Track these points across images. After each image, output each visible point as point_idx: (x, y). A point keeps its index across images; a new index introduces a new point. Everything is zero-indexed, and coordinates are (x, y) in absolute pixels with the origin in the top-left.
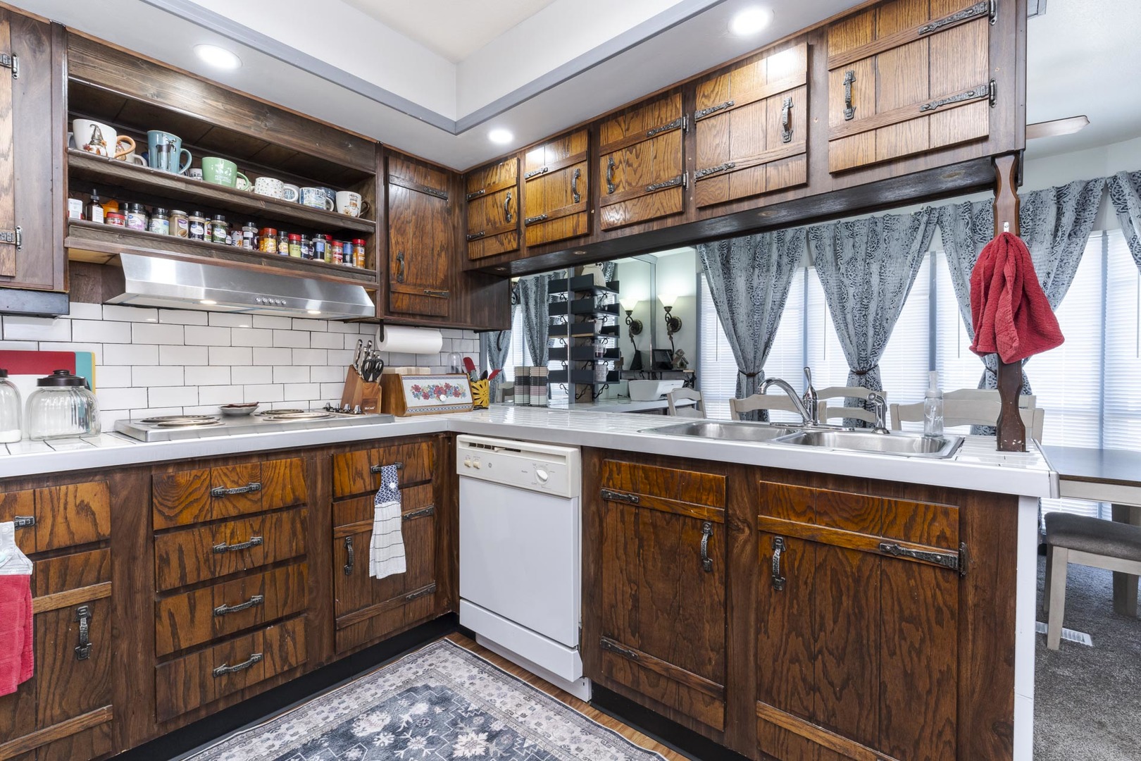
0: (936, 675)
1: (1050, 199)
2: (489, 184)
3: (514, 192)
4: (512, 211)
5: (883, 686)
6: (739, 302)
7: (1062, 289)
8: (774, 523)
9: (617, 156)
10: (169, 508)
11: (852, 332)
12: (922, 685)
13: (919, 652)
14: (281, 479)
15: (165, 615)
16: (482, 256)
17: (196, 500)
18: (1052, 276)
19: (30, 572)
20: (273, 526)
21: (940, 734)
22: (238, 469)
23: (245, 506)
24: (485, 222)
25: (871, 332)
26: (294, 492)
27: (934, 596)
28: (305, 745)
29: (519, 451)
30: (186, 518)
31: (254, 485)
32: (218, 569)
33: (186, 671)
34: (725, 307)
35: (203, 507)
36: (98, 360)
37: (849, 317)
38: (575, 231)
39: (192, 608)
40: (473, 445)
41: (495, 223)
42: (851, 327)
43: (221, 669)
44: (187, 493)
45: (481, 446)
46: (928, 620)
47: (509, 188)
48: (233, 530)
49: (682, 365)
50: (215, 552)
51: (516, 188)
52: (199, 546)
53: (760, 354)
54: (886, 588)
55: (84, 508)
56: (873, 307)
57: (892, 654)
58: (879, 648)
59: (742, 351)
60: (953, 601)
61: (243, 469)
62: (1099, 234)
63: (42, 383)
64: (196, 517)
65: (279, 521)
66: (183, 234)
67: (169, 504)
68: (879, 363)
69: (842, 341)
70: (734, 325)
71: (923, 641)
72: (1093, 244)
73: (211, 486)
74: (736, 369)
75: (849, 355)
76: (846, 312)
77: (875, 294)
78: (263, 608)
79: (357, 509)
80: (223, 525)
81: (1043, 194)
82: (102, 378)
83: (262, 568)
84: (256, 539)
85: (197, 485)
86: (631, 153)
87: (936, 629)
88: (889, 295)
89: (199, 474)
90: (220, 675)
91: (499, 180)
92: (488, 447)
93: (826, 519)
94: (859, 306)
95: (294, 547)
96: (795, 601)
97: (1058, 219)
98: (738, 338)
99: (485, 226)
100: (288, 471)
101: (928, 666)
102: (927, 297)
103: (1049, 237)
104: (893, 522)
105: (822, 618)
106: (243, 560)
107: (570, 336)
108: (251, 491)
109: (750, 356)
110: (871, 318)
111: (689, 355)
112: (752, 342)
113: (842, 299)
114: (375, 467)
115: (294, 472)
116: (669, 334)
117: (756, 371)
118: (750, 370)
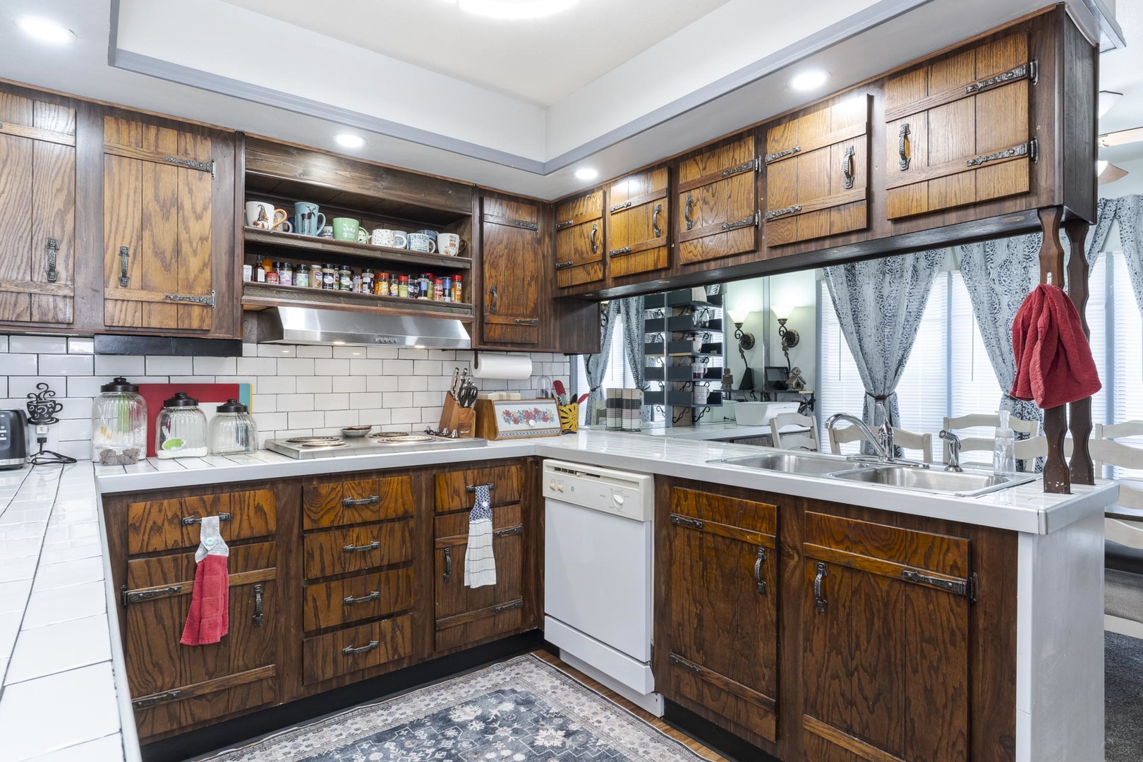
0: (951, 691)
2: (577, 215)
3: (600, 224)
4: (598, 242)
5: (907, 699)
6: (867, 313)
8: (817, 550)
9: (696, 194)
10: (314, 513)
12: (940, 700)
13: (937, 670)
14: (394, 495)
15: (310, 599)
16: (570, 285)
17: (333, 508)
19: (227, 555)
20: (388, 534)
21: (954, 744)
22: (362, 484)
23: (368, 515)
24: (573, 251)
26: (404, 505)
27: (949, 620)
28: (411, 722)
29: (599, 476)
30: (325, 522)
31: (374, 498)
32: (347, 566)
33: (323, 647)
34: (849, 320)
35: (337, 514)
36: (254, 391)
38: (656, 264)
39: (329, 596)
40: (557, 469)
41: (582, 253)
43: (348, 649)
44: (326, 502)
45: (565, 470)
46: (944, 642)
47: (595, 220)
48: (358, 535)
49: (798, 385)
50: (345, 551)
51: (602, 220)
52: (334, 545)
53: (891, 374)
54: (910, 611)
55: (259, 509)
57: (915, 671)
58: (904, 666)
59: (870, 370)
60: (964, 624)
61: (367, 483)
63: (220, 409)
64: (333, 521)
65: (392, 530)
66: (319, 285)
67: (314, 509)
69: (993, 359)
70: (860, 340)
71: (940, 659)
73: (343, 497)
74: (863, 390)
75: (1001, 376)
76: (998, 324)
78: (379, 603)
79: (454, 524)
80: (351, 529)
82: (257, 404)
83: (378, 569)
84: (375, 544)
85: (333, 495)
86: (708, 191)
87: (950, 649)
89: (335, 487)
90: (347, 654)
91: (586, 212)
92: (571, 472)
93: (861, 548)
95: (404, 554)
96: (835, 622)
98: (864, 354)
99: (573, 254)
100: (399, 487)
101: (944, 683)
102: (1103, 307)
104: (915, 552)
105: (858, 638)
106: (365, 560)
107: (667, 355)
108: (372, 502)
109: (879, 375)
111: (806, 374)
112: (882, 360)
113: (994, 308)
114: (470, 487)
115: (404, 488)
116: (785, 349)
117: (887, 392)
118: (880, 392)
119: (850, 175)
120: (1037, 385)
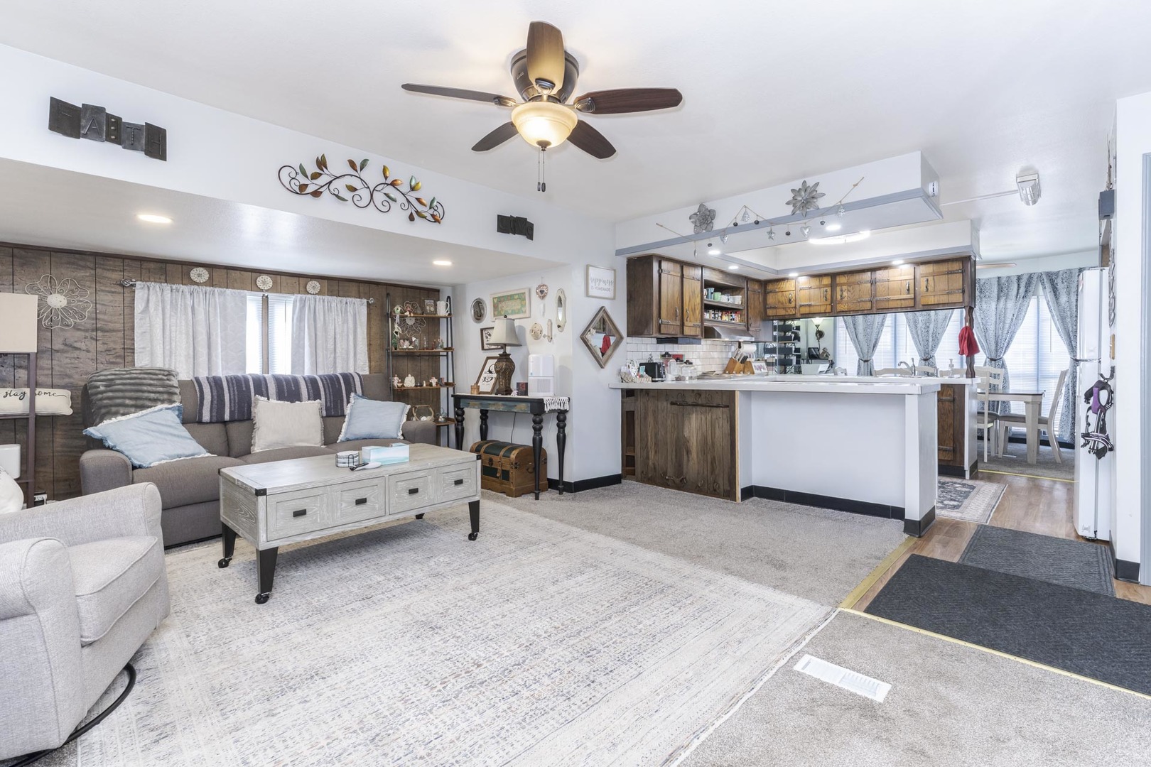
1: (1015, 279)
2: (779, 288)
3: (793, 293)
4: (792, 300)
7: (1020, 321)
9: (844, 288)
11: (921, 340)
16: (775, 315)
18: (1015, 316)
24: (776, 302)
25: (931, 339)
37: (919, 332)
41: (782, 303)
42: (920, 337)
47: (790, 291)
49: (827, 356)
51: (794, 291)
53: (871, 350)
56: (932, 327)
59: (861, 349)
62: (1036, 297)
68: (935, 355)
69: (916, 344)
72: (1033, 301)
75: (919, 351)
76: (917, 329)
77: (933, 320)
81: (1012, 278)
86: (850, 287)
88: (940, 321)
91: (785, 287)
94: (924, 326)
97: (1018, 290)
98: (859, 341)
102: (959, 323)
103: (1014, 298)
109: (866, 351)
110: (931, 332)
111: (830, 351)
112: (866, 344)
113: (916, 322)
116: (818, 339)
117: (869, 359)
118: (866, 359)
119: (908, 290)
120: (966, 351)
